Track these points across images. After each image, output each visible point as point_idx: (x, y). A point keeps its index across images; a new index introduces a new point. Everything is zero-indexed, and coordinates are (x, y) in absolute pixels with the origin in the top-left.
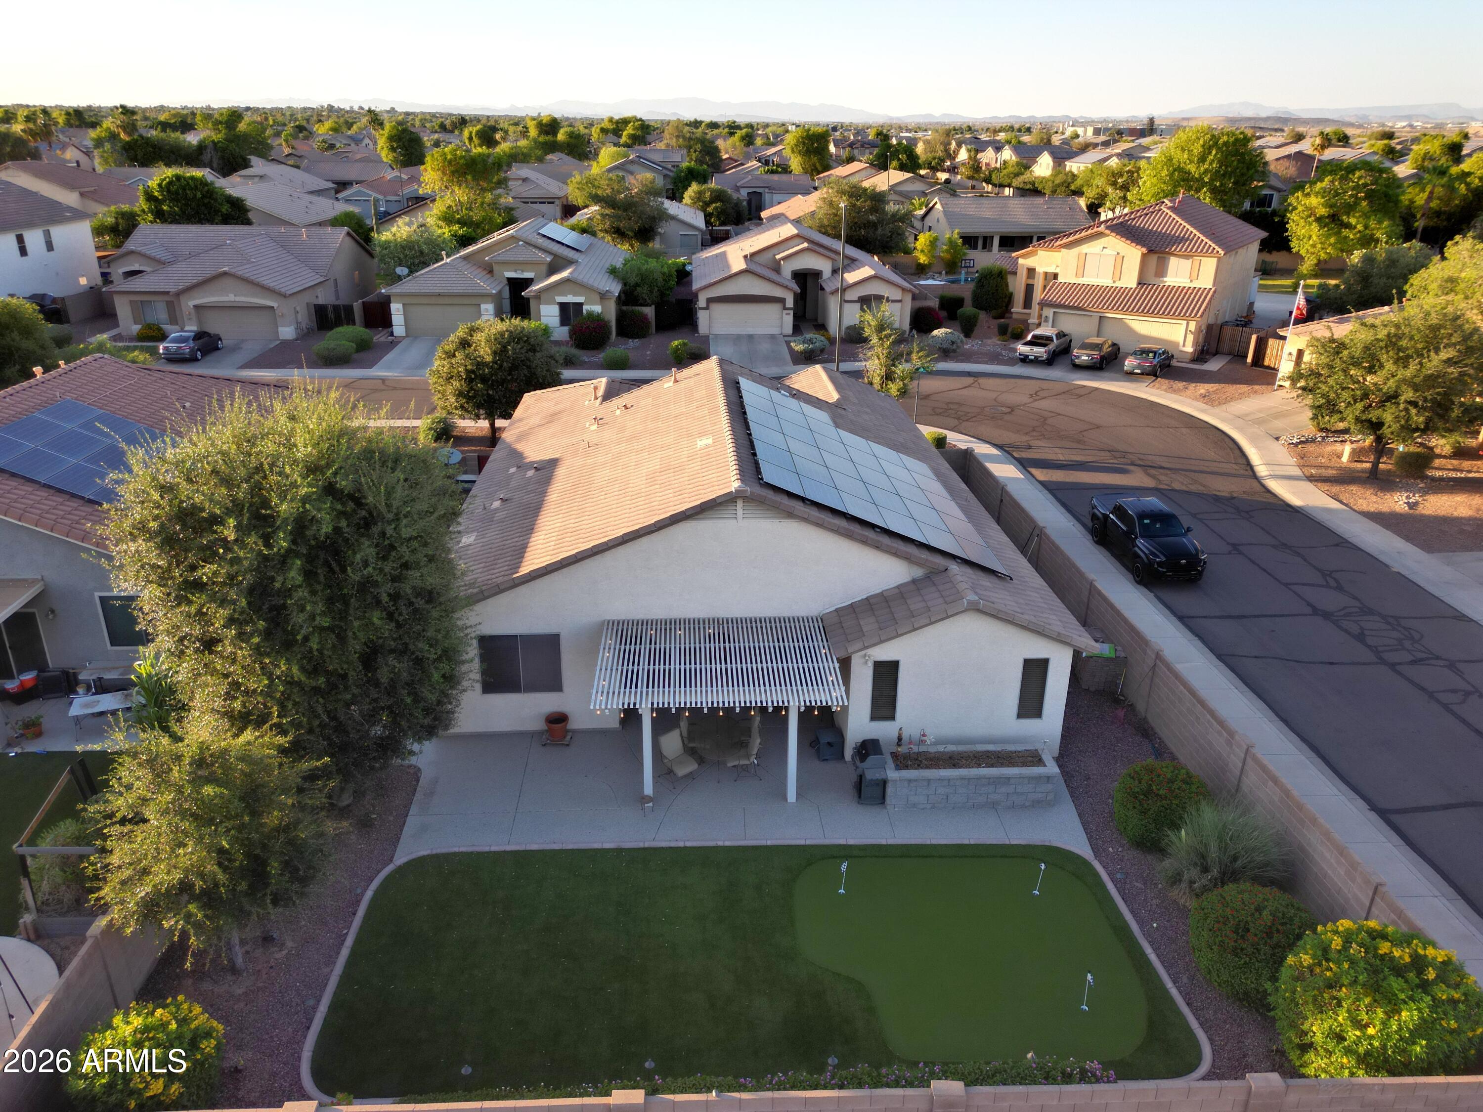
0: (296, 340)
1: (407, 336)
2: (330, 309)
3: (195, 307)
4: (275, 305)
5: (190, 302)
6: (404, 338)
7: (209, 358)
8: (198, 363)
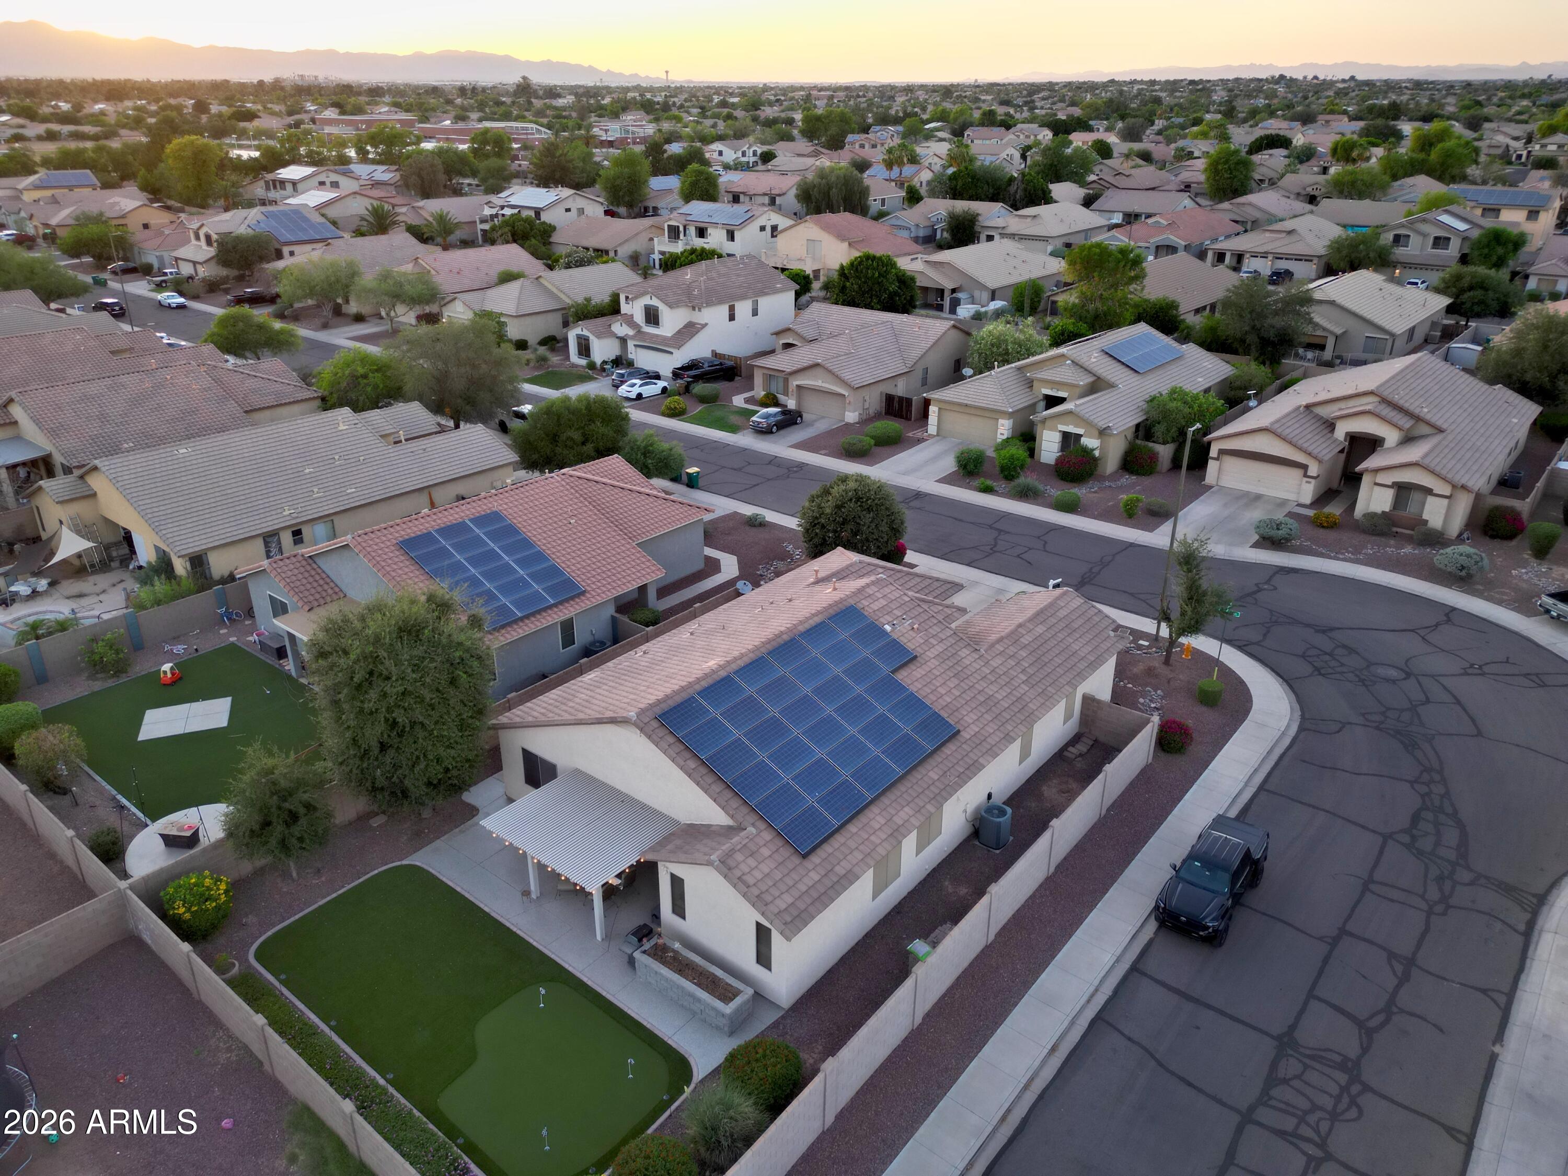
0: (857, 423)
1: (938, 435)
2: (896, 399)
3: (798, 387)
4: (847, 394)
5: (795, 382)
6: (934, 436)
7: (782, 432)
8: (771, 436)
